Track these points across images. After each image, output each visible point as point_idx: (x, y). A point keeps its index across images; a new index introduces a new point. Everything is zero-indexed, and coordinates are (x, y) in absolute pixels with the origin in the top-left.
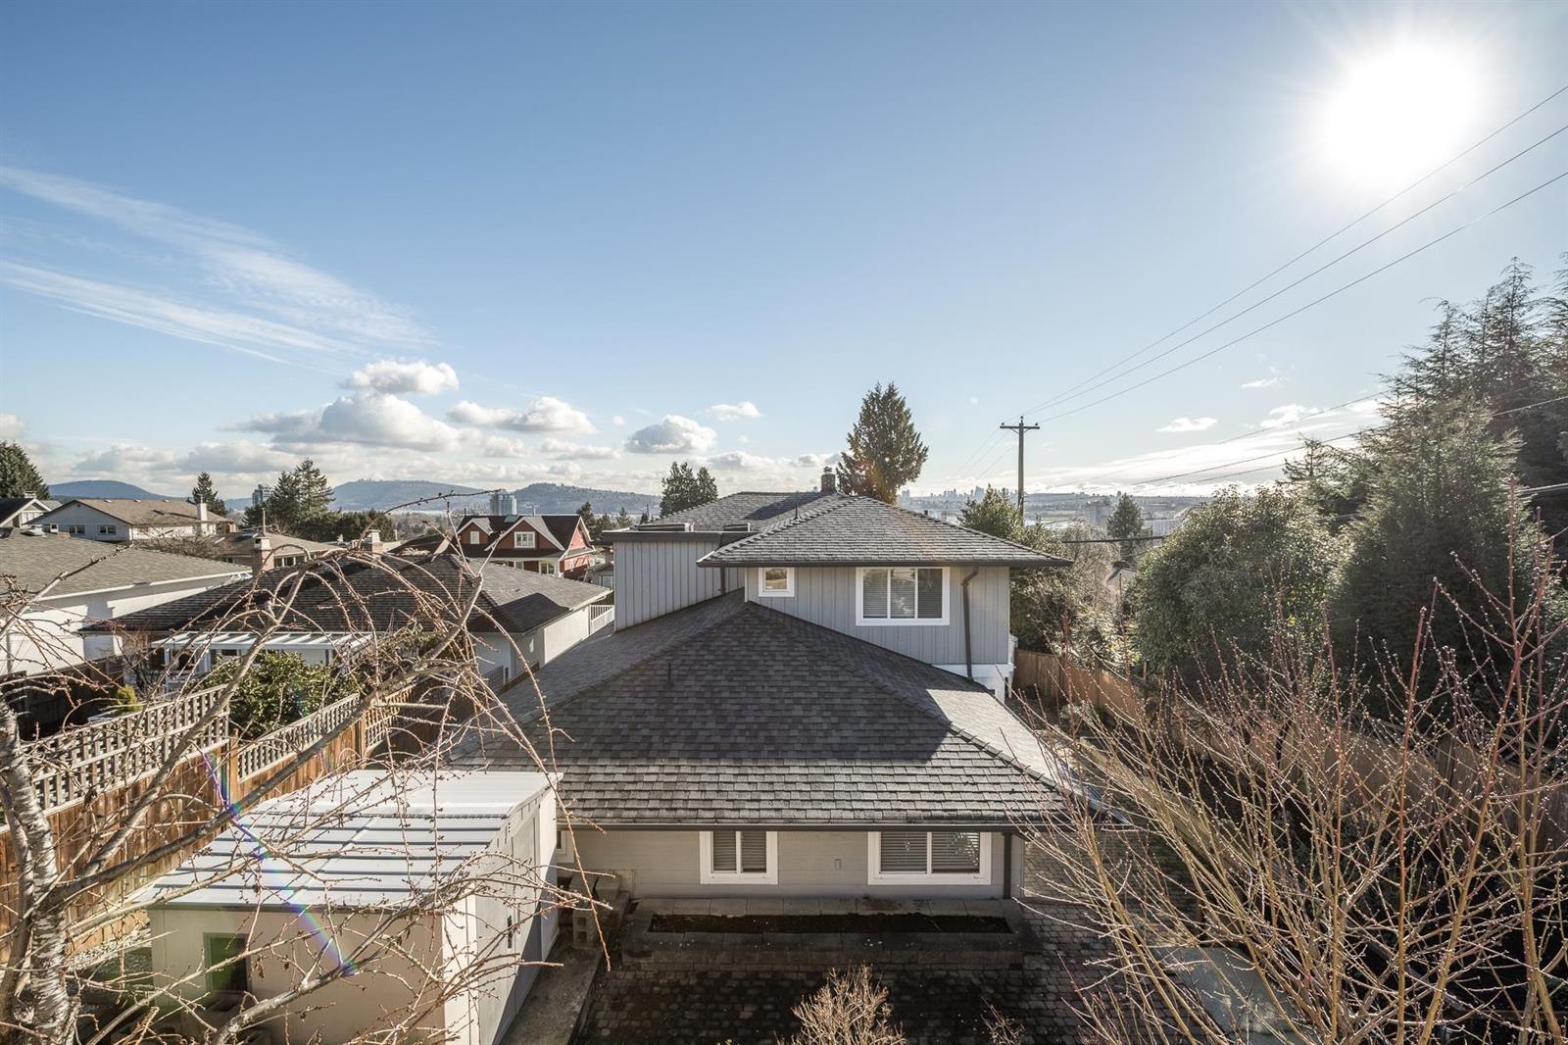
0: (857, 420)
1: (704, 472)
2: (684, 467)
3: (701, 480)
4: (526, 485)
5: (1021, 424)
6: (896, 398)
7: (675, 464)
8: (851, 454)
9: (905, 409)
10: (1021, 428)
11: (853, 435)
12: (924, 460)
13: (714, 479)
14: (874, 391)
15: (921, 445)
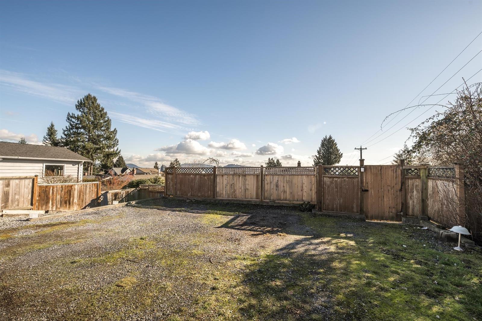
0: (320, 146)
1: (278, 161)
2: (272, 159)
3: (277, 163)
4: (227, 165)
5: (361, 148)
6: (332, 139)
7: (269, 159)
8: (318, 156)
9: (335, 142)
10: (361, 149)
11: (319, 150)
12: (342, 157)
13: (281, 163)
14: (325, 138)
15: (340, 153)
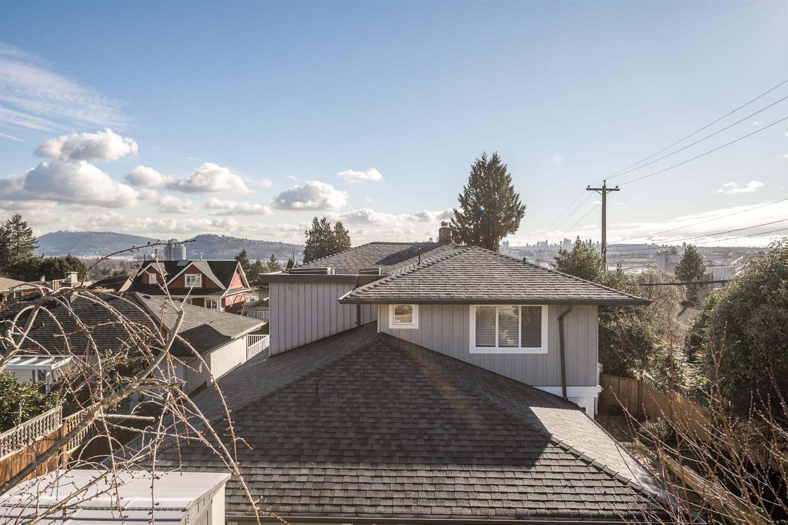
0: (466, 183)
1: (339, 225)
2: (323, 221)
3: (337, 232)
4: (194, 236)
5: (604, 187)
6: (499, 165)
7: (316, 219)
8: (461, 211)
9: (506, 174)
10: (604, 190)
11: (463, 196)
12: (523, 216)
13: (348, 232)
14: (481, 159)
15: (520, 204)
